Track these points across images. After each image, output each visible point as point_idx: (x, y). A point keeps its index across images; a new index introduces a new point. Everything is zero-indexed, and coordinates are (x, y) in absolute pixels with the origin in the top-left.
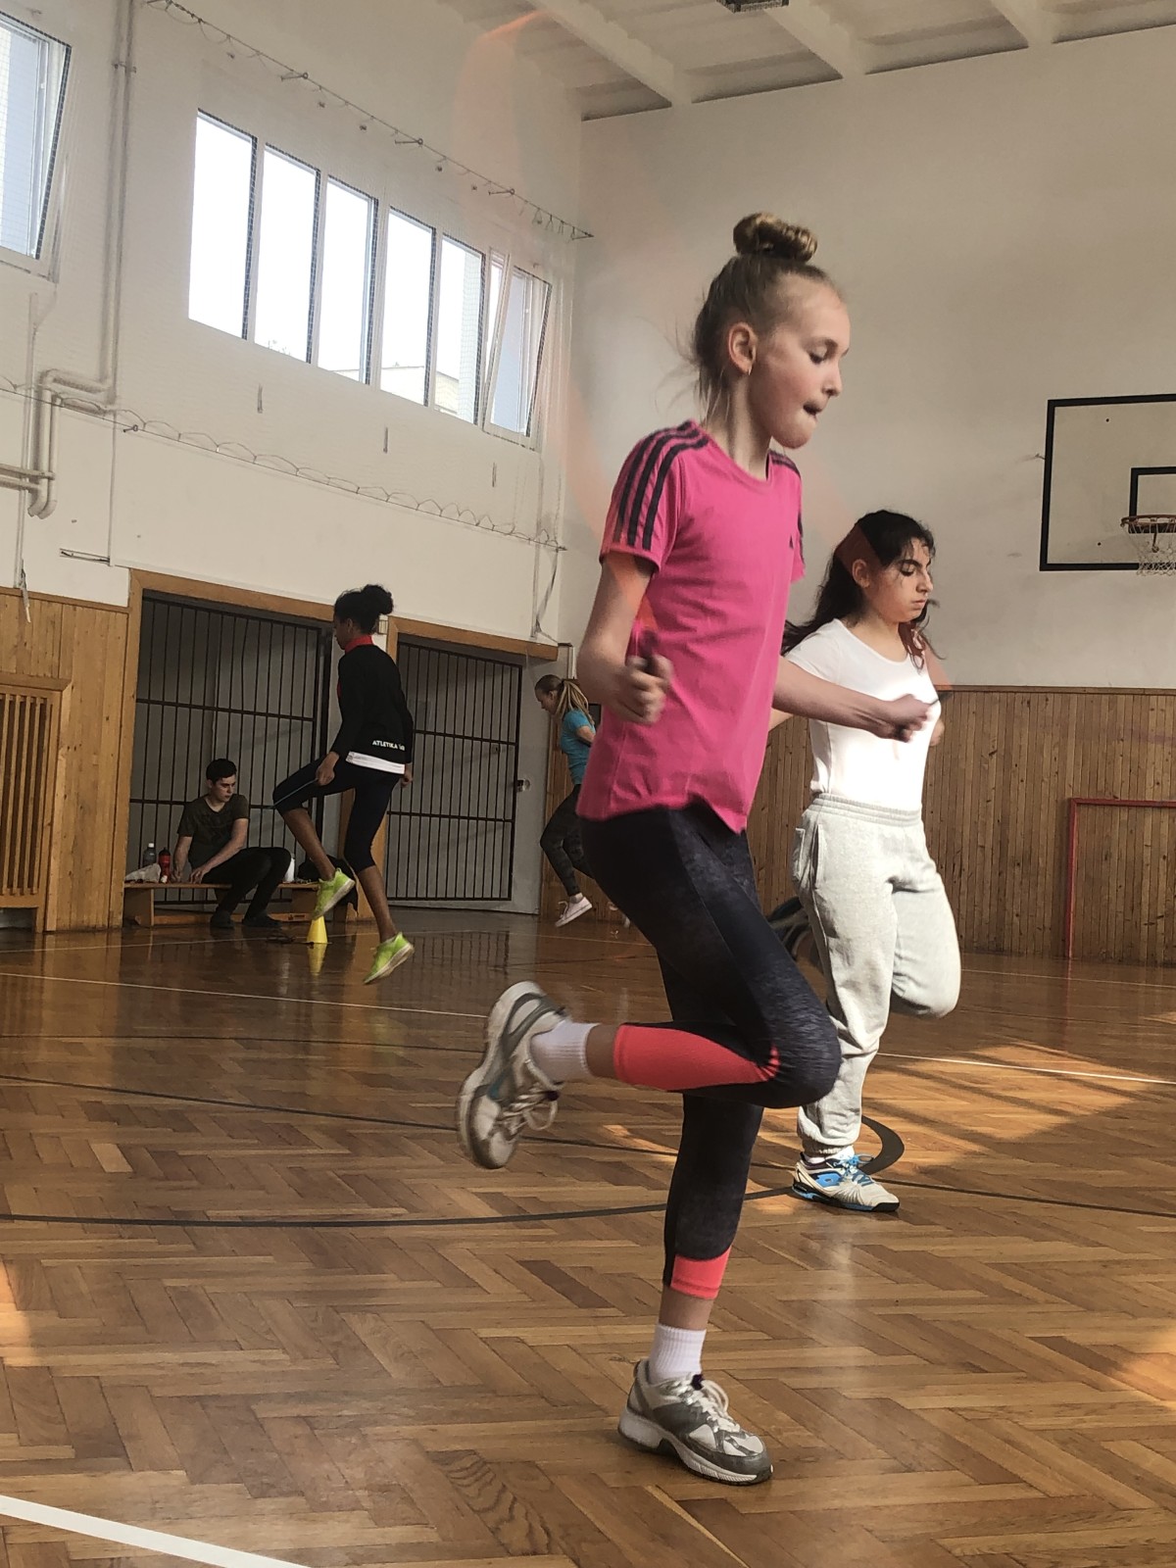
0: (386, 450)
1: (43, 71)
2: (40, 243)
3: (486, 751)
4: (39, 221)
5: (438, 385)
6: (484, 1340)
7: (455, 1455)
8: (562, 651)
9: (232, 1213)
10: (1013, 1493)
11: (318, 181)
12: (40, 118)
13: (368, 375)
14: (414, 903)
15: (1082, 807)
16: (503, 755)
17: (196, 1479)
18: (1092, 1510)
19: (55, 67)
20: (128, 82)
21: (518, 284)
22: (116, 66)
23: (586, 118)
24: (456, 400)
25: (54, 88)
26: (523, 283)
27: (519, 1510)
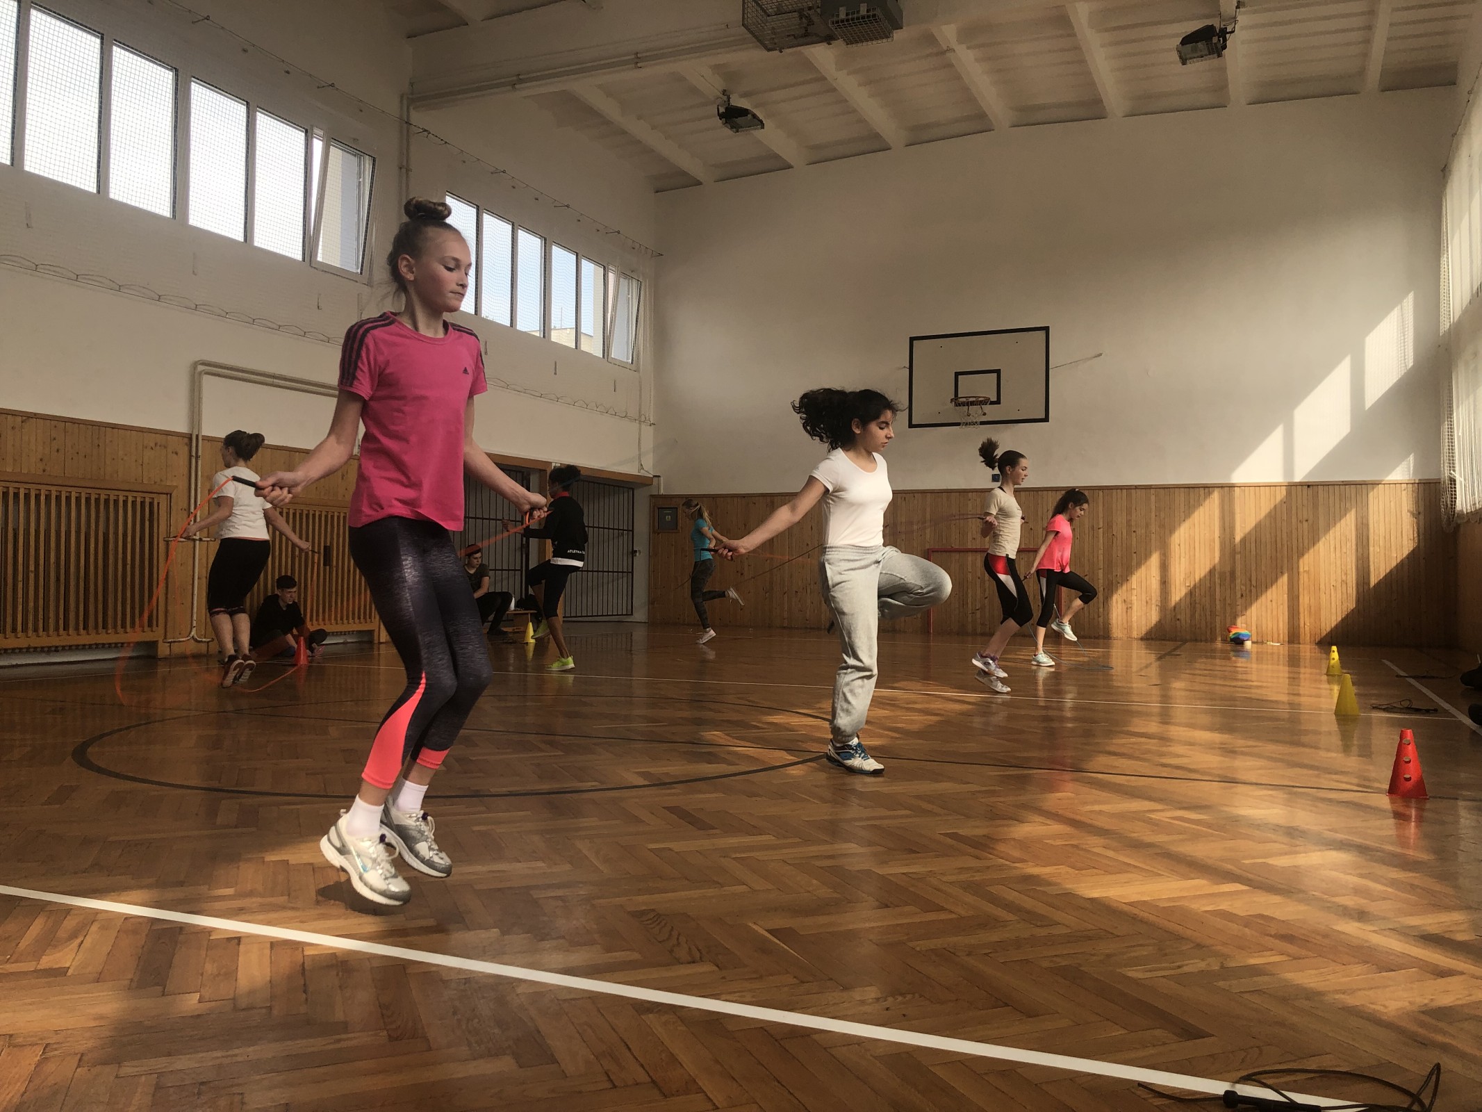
0: (555, 374)
1: (360, 174)
2: (362, 266)
3: (616, 535)
4: (361, 253)
5: (582, 340)
6: (651, 850)
7: (643, 913)
8: (655, 480)
9: (504, 789)
10: (943, 916)
11: (513, 228)
12: (359, 200)
13: (544, 333)
14: (580, 619)
15: (935, 553)
16: (626, 537)
17: (504, 933)
18: (987, 923)
19: (367, 173)
20: (407, 177)
21: (624, 282)
22: (401, 168)
23: (657, 192)
24: (592, 347)
25: (367, 181)
26: (627, 281)
27: (683, 940)
